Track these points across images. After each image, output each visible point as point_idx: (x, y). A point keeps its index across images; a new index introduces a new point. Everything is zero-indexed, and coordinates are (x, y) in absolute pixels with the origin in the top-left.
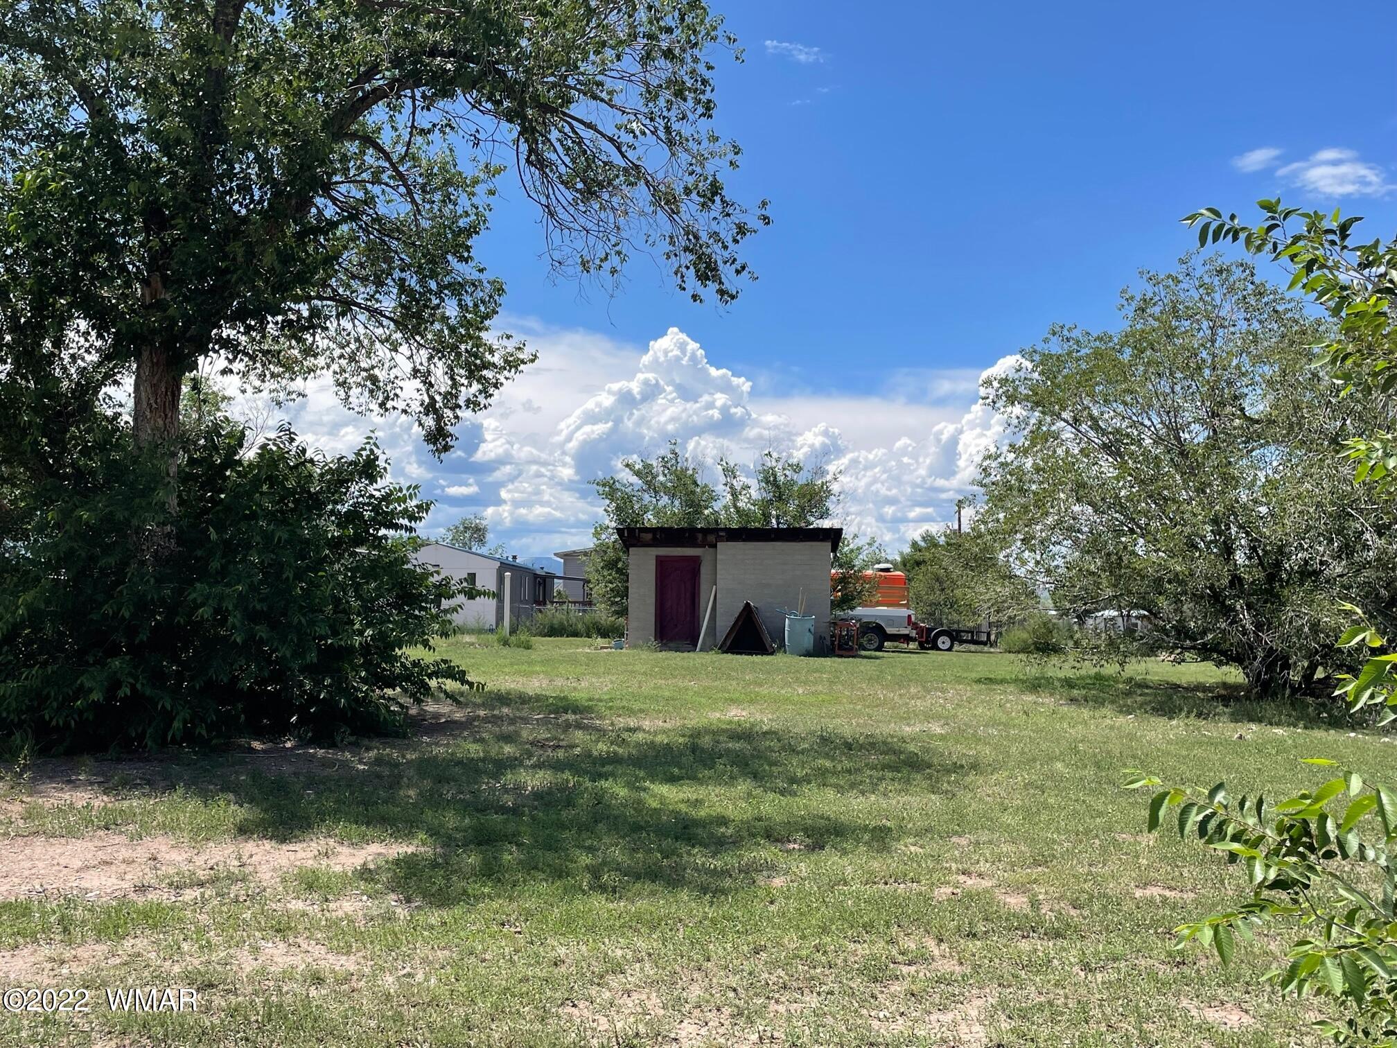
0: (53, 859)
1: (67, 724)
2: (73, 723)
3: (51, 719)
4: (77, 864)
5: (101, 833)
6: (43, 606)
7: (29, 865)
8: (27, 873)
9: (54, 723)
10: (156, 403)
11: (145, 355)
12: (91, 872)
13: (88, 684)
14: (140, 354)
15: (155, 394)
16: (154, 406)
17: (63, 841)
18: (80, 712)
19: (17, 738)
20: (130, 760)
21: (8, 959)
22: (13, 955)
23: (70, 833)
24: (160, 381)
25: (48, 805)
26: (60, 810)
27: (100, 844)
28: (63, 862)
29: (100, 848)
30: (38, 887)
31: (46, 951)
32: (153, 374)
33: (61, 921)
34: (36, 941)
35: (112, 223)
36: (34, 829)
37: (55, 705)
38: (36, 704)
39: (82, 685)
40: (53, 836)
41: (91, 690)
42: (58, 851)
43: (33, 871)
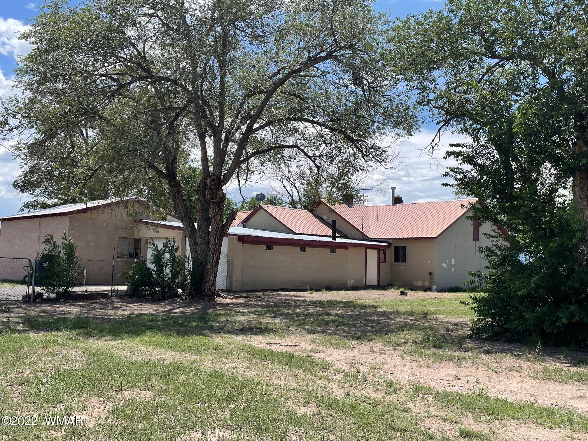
0: (558, 391)
1: (553, 332)
2: (555, 332)
3: (546, 329)
4: (570, 396)
5: (577, 383)
6: (540, 283)
7: (548, 392)
8: (549, 396)
9: (548, 331)
10: (583, 195)
11: (577, 174)
12: (576, 400)
13: (561, 315)
14: (575, 175)
15: (582, 191)
16: (582, 196)
17: (561, 384)
18: (559, 328)
19: (534, 337)
20: (583, 351)
21: (549, 432)
22: (551, 431)
23: (563, 381)
24: (584, 185)
25: (551, 368)
26: (557, 371)
27: (577, 388)
28: (564, 394)
29: (578, 390)
30: (555, 403)
31: (565, 432)
32: (581, 183)
33: (568, 420)
34: (559, 427)
35: (560, 121)
36: (548, 377)
37: (548, 324)
38: (540, 323)
39: (558, 315)
40: (556, 381)
41: (562, 318)
42: (560, 388)
43: (551, 395)
